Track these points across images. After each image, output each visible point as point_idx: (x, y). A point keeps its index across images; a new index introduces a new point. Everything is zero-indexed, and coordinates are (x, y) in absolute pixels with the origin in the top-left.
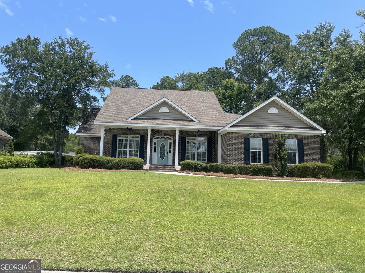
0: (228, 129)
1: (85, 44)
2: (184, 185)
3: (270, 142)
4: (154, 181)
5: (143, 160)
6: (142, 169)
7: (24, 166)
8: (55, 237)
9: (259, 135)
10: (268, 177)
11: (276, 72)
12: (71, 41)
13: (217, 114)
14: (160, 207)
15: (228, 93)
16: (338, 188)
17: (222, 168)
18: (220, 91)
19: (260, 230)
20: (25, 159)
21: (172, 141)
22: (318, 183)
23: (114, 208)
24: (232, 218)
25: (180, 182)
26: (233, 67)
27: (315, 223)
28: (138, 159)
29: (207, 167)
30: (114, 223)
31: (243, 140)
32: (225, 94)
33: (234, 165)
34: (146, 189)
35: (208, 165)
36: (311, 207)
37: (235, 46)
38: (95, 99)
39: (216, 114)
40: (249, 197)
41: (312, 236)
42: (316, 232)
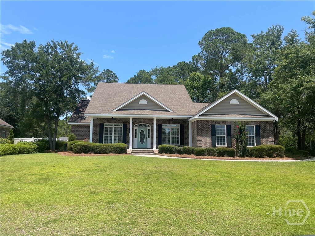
0: (197, 118)
1: (74, 46)
2: (164, 167)
3: (233, 128)
4: (138, 165)
5: (126, 145)
6: (126, 153)
7: (25, 151)
8: (68, 216)
9: (223, 122)
10: (232, 158)
11: (235, 66)
12: (62, 43)
13: (188, 105)
14: (146, 187)
15: (195, 84)
16: (289, 166)
17: (193, 151)
18: (188, 82)
19: (228, 205)
20: (26, 146)
21: (150, 128)
22: (272, 162)
23: (110, 190)
24: (205, 195)
25: (160, 165)
26: (199, 62)
27: (272, 198)
28: (122, 145)
29: (180, 150)
30: (112, 202)
31: (210, 127)
32: (192, 85)
33: (203, 148)
34: (133, 172)
35: (181, 148)
36: (268, 184)
37: (200, 44)
38: (83, 93)
39: (186, 105)
40: (217, 176)
41: (270, 209)
42: (272, 205)
